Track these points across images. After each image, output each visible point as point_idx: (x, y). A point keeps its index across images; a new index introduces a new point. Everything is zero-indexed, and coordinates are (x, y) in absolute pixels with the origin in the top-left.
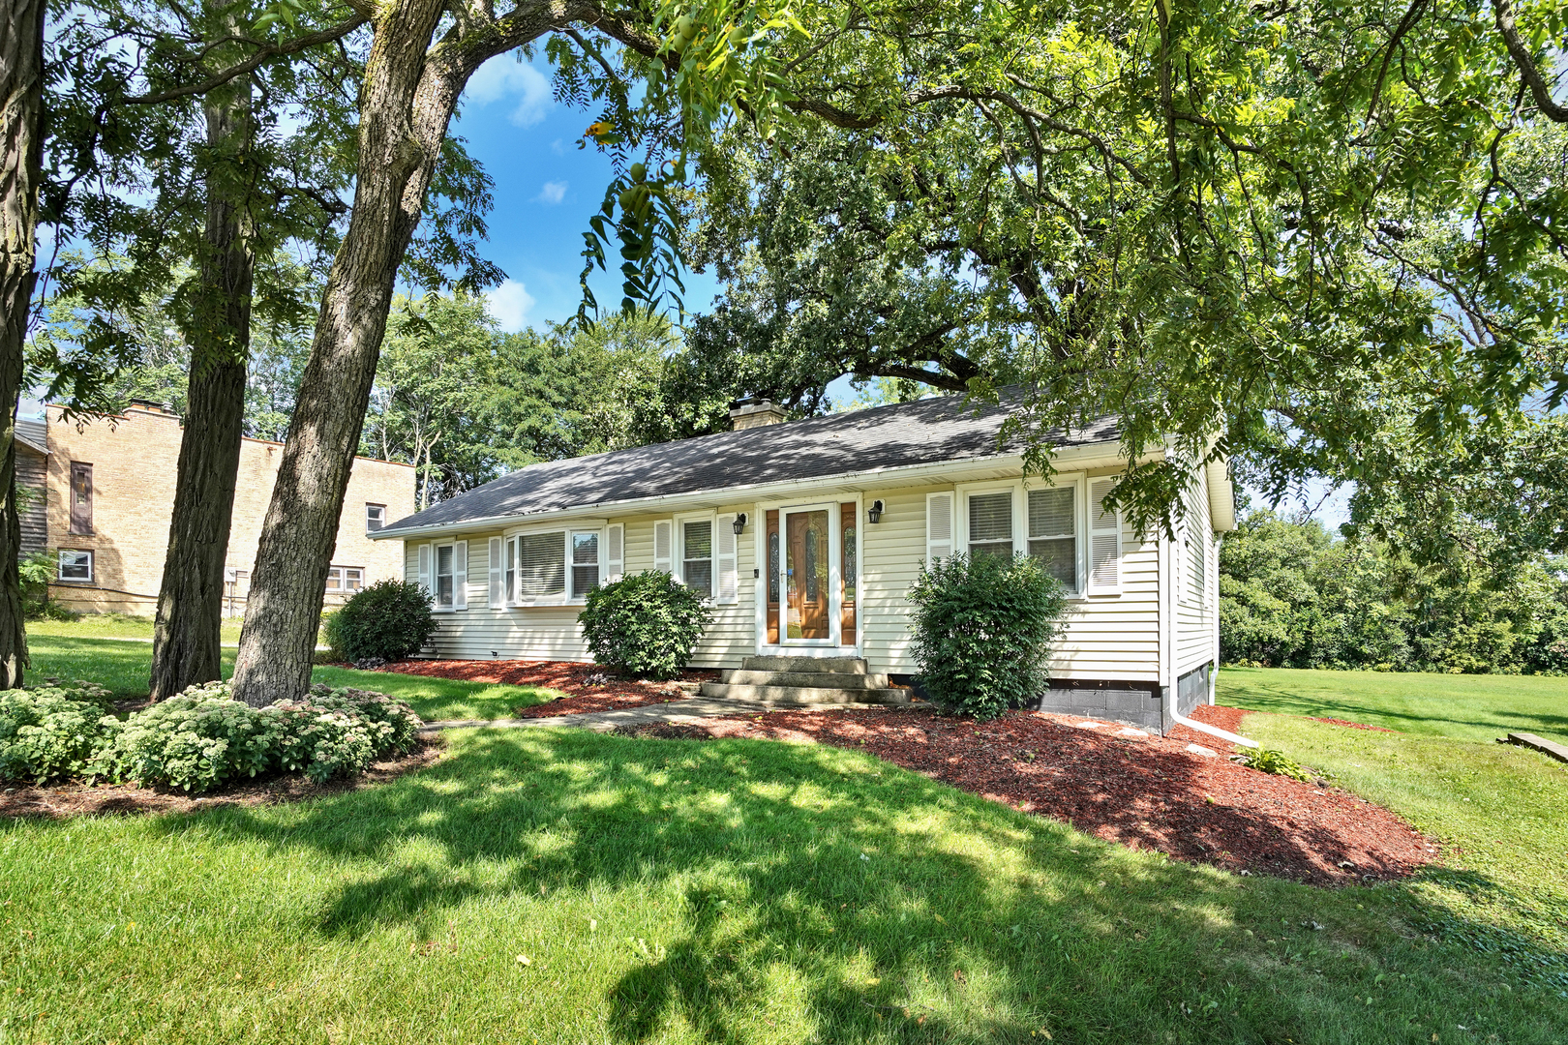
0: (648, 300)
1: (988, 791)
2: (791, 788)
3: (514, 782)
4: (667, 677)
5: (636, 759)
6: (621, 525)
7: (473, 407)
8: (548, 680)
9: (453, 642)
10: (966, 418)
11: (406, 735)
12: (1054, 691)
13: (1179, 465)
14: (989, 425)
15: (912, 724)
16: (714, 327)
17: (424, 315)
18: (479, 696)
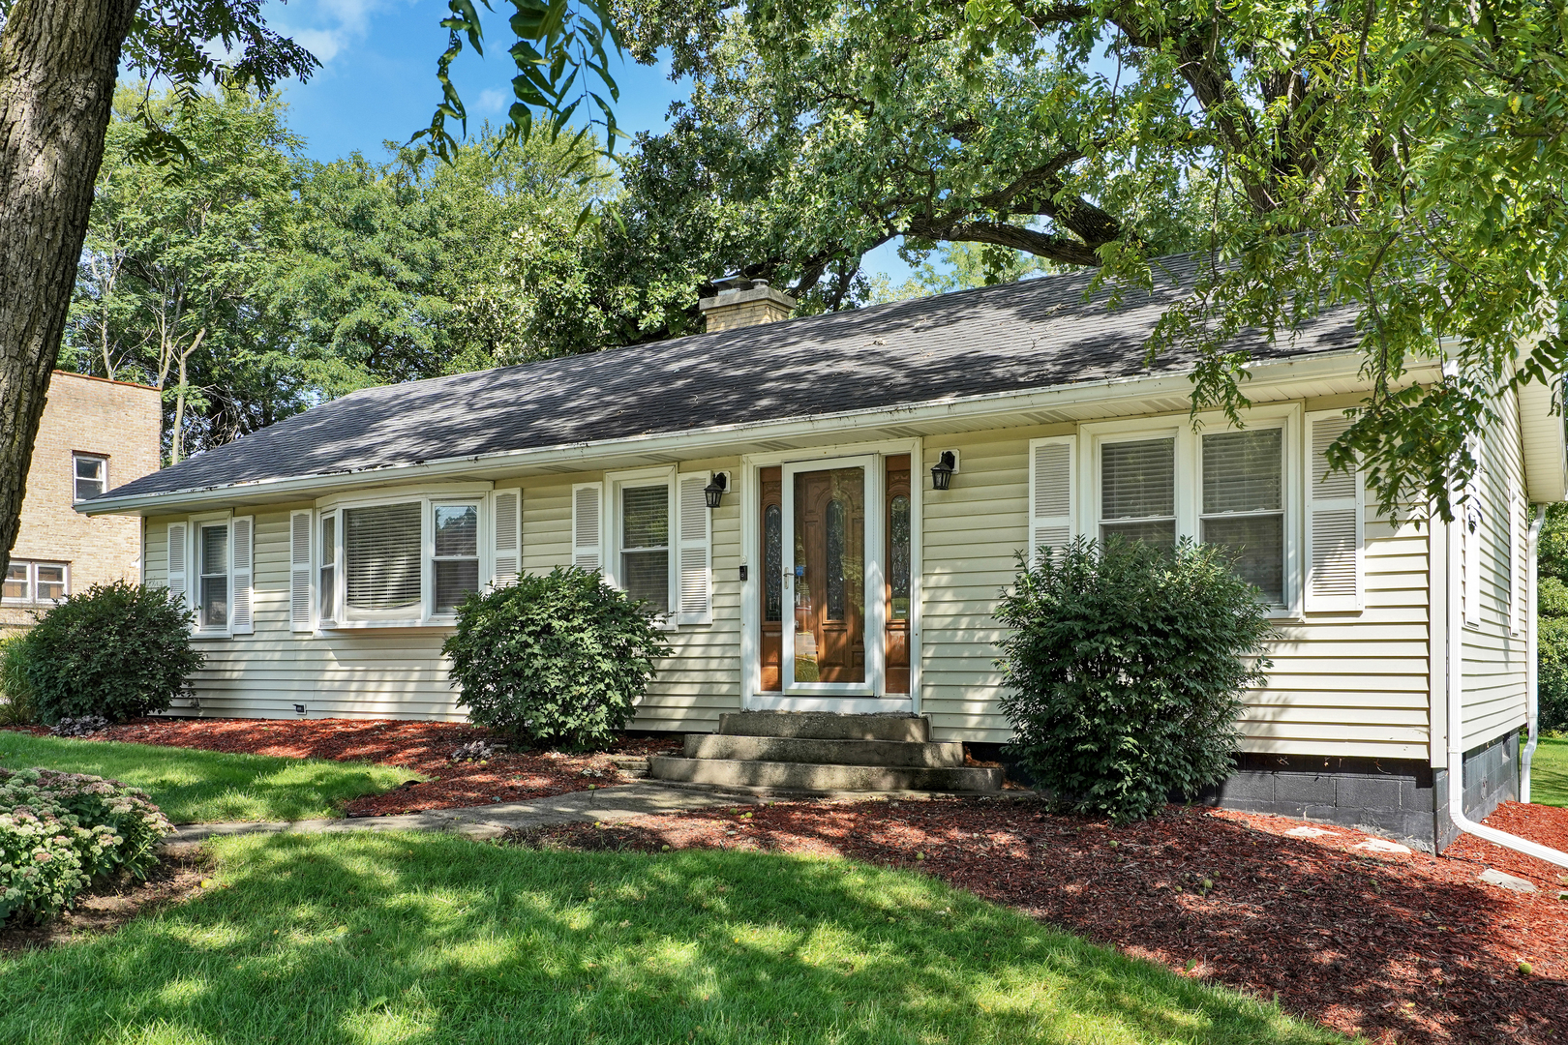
0: (554, 109)
1: (1132, 943)
2: (799, 935)
3: (332, 926)
4: (593, 746)
5: (539, 885)
6: (516, 492)
7: (262, 287)
8: (391, 752)
9: (227, 688)
10: (1097, 312)
11: (143, 848)
12: (1245, 774)
13: (1467, 391)
14: (1137, 322)
15: (1004, 827)
16: (673, 156)
17: (170, 127)
18: (273, 780)
